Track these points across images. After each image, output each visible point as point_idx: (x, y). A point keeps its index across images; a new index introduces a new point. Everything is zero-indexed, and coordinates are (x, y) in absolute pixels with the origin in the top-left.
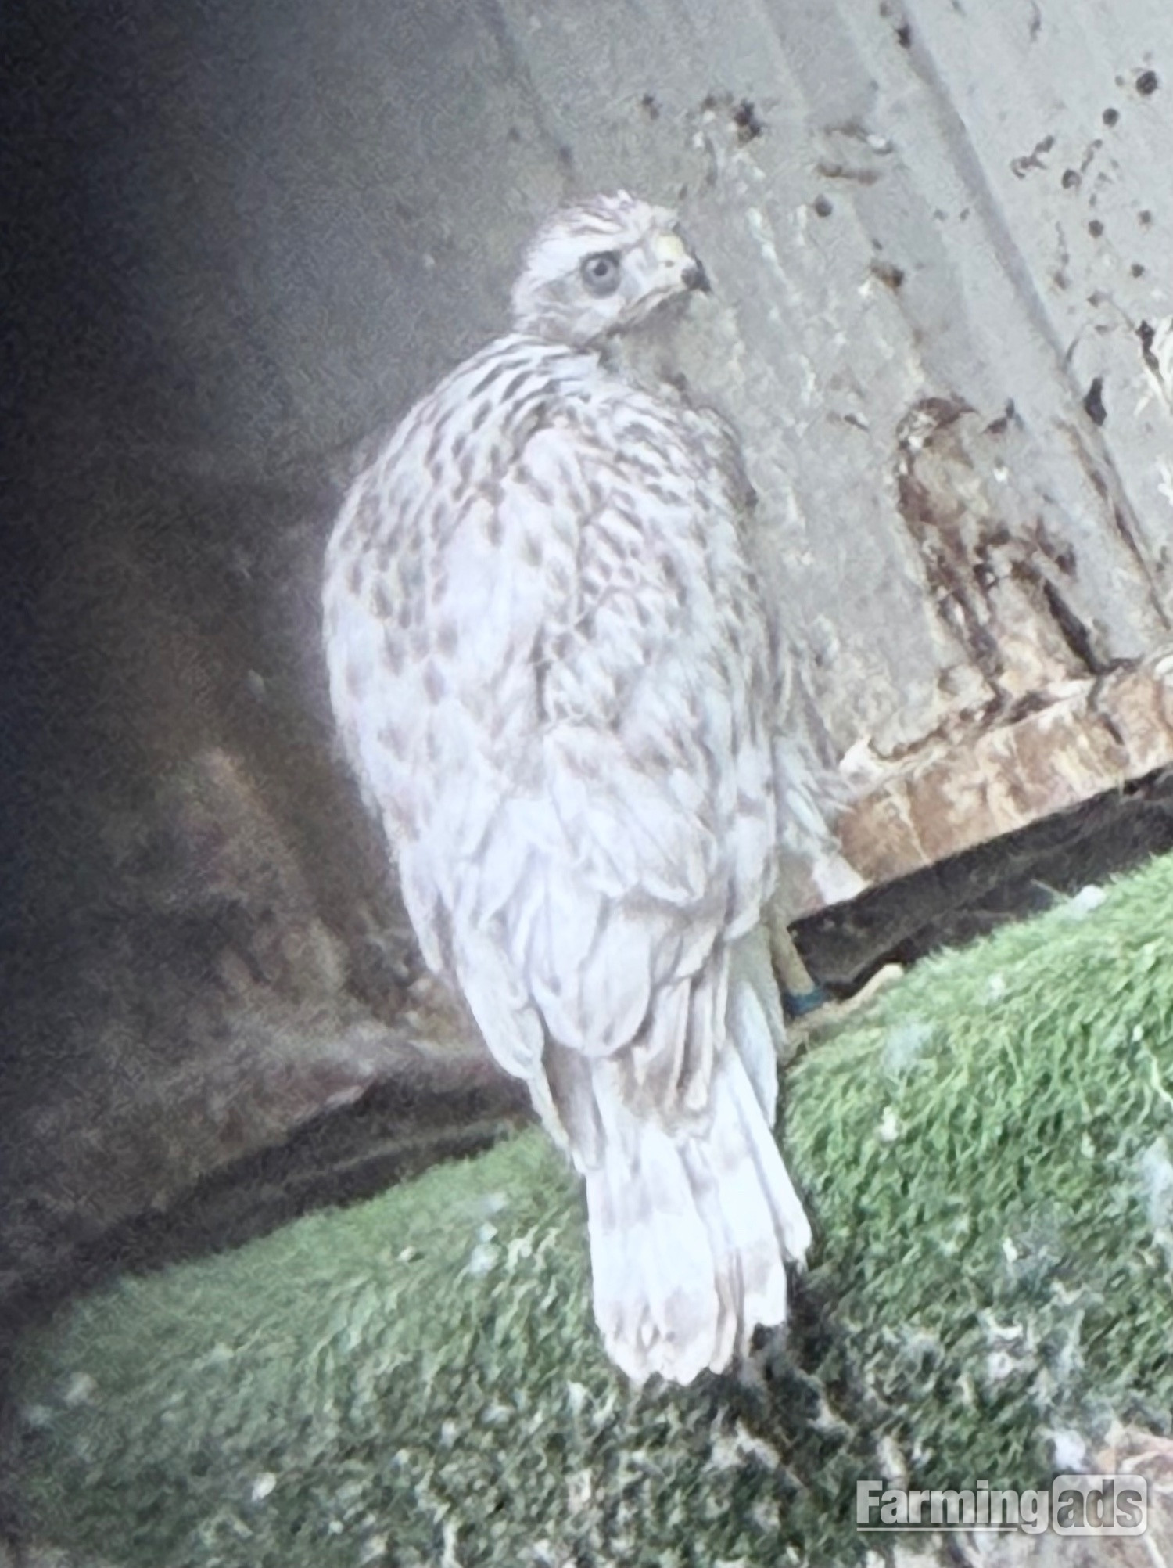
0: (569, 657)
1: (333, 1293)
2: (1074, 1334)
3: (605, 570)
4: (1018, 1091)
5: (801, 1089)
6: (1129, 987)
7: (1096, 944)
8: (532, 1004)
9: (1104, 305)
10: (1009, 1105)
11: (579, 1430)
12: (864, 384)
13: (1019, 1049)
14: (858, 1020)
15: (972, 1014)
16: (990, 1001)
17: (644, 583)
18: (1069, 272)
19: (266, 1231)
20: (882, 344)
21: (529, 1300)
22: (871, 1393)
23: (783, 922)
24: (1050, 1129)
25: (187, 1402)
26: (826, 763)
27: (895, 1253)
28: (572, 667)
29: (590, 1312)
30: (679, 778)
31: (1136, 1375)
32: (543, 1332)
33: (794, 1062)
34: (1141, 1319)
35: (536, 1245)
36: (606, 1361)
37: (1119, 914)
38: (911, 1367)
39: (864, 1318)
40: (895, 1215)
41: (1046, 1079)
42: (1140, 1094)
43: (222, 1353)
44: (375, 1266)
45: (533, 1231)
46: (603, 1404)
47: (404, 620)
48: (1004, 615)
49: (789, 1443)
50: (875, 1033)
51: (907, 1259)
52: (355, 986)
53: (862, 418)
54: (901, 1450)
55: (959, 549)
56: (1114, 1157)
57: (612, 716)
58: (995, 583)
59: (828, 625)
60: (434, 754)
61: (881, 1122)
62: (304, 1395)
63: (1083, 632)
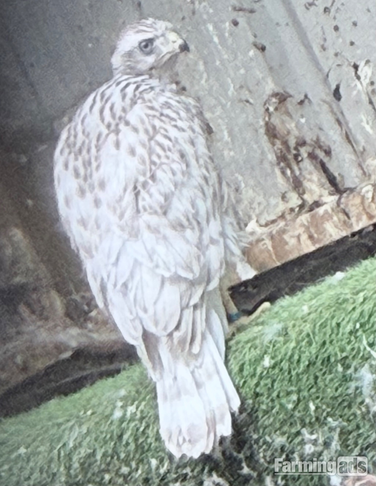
0: (147, 189)
1: (63, 427)
2: (336, 437)
3: (159, 157)
4: (314, 348)
5: (234, 349)
6: (354, 309)
7: (341, 293)
8: (138, 317)
9: (339, 57)
10: (310, 353)
11: (155, 476)
12: (251, 88)
13: (314, 333)
14: (254, 323)
15: (296, 319)
16: (303, 315)
17: (174, 161)
18: (326, 45)
19: (38, 405)
20: (258, 73)
21: (135, 429)
22: (262, 460)
23: (225, 287)
24: (326, 362)
25: (10, 469)
26: (241, 229)
27: (270, 409)
28: (148, 192)
29: (158, 432)
30: (188, 233)
31: (360, 451)
32: (141, 440)
33: (230, 339)
34: (361, 431)
35: (137, 408)
36: (164, 450)
37: (349, 282)
38: (276, 450)
39: (259, 433)
40: (269, 395)
41: (324, 343)
42: (359, 348)
43: (22, 450)
44: (78, 417)
45: (136, 403)
46: (163, 466)
47: (85, 179)
48: (305, 173)
49: (232, 479)
50: (260, 328)
51: (274, 411)
52: (68, 315)
53: (251, 101)
54: (273, 481)
55: (288, 148)
56: (349, 372)
57: (164, 210)
58: (302, 160)
59: (240, 178)
60: (98, 227)
61: (264, 360)
62: (53, 466)
63: (335, 178)
